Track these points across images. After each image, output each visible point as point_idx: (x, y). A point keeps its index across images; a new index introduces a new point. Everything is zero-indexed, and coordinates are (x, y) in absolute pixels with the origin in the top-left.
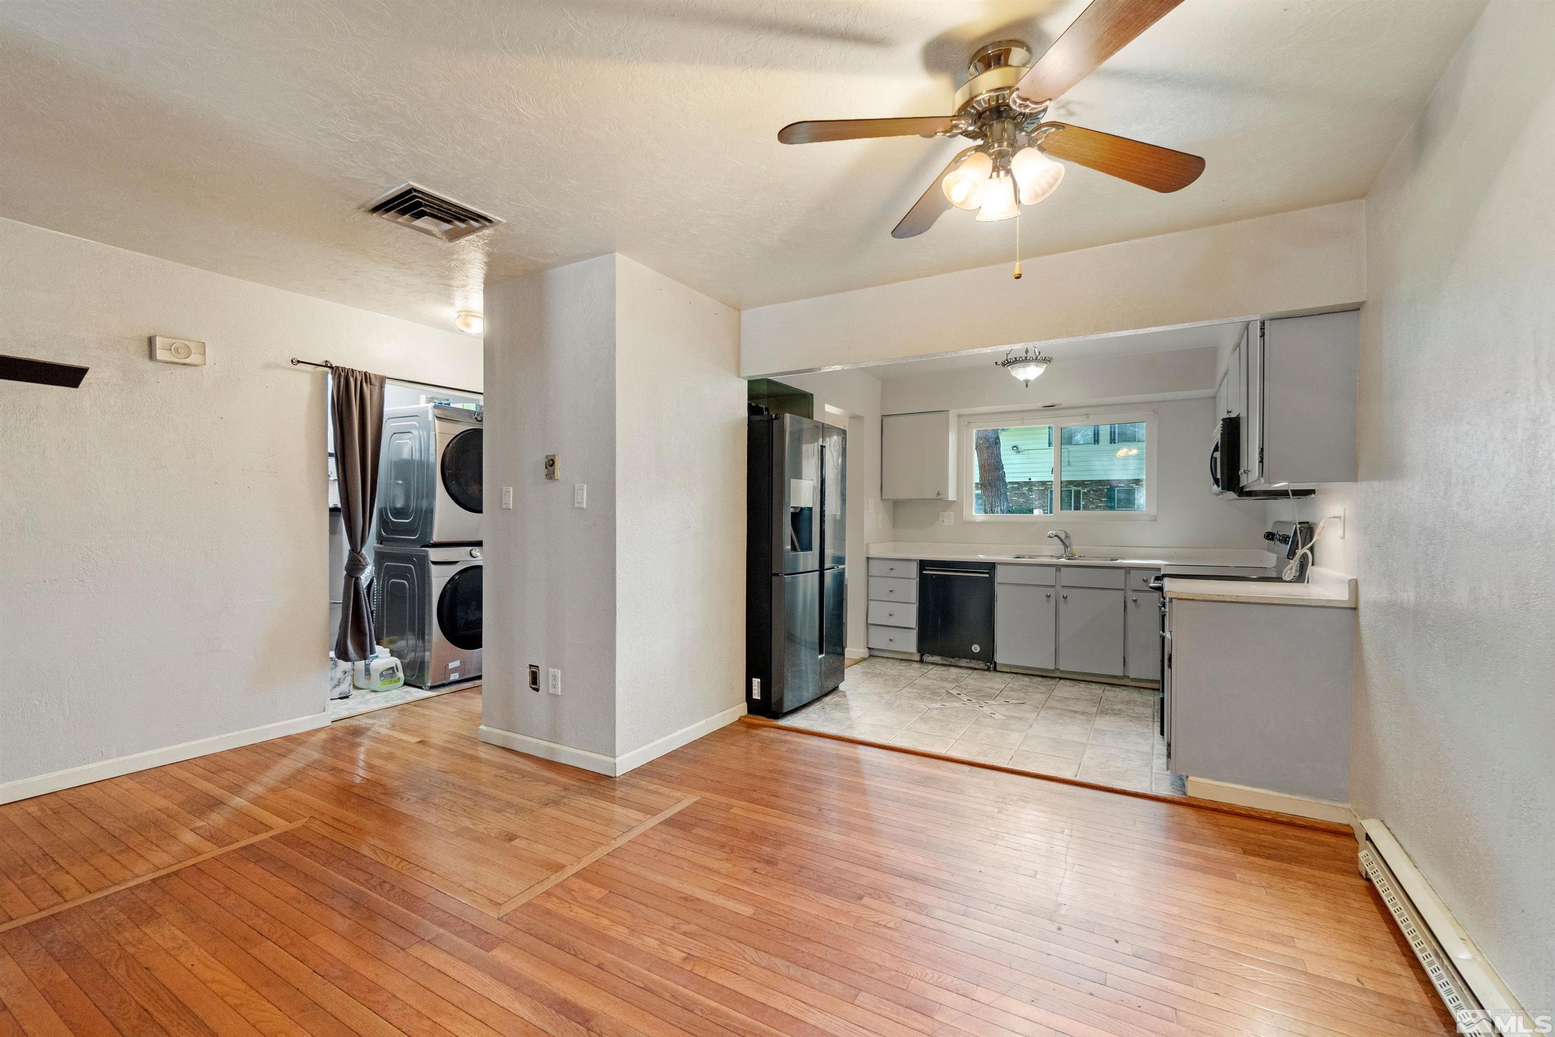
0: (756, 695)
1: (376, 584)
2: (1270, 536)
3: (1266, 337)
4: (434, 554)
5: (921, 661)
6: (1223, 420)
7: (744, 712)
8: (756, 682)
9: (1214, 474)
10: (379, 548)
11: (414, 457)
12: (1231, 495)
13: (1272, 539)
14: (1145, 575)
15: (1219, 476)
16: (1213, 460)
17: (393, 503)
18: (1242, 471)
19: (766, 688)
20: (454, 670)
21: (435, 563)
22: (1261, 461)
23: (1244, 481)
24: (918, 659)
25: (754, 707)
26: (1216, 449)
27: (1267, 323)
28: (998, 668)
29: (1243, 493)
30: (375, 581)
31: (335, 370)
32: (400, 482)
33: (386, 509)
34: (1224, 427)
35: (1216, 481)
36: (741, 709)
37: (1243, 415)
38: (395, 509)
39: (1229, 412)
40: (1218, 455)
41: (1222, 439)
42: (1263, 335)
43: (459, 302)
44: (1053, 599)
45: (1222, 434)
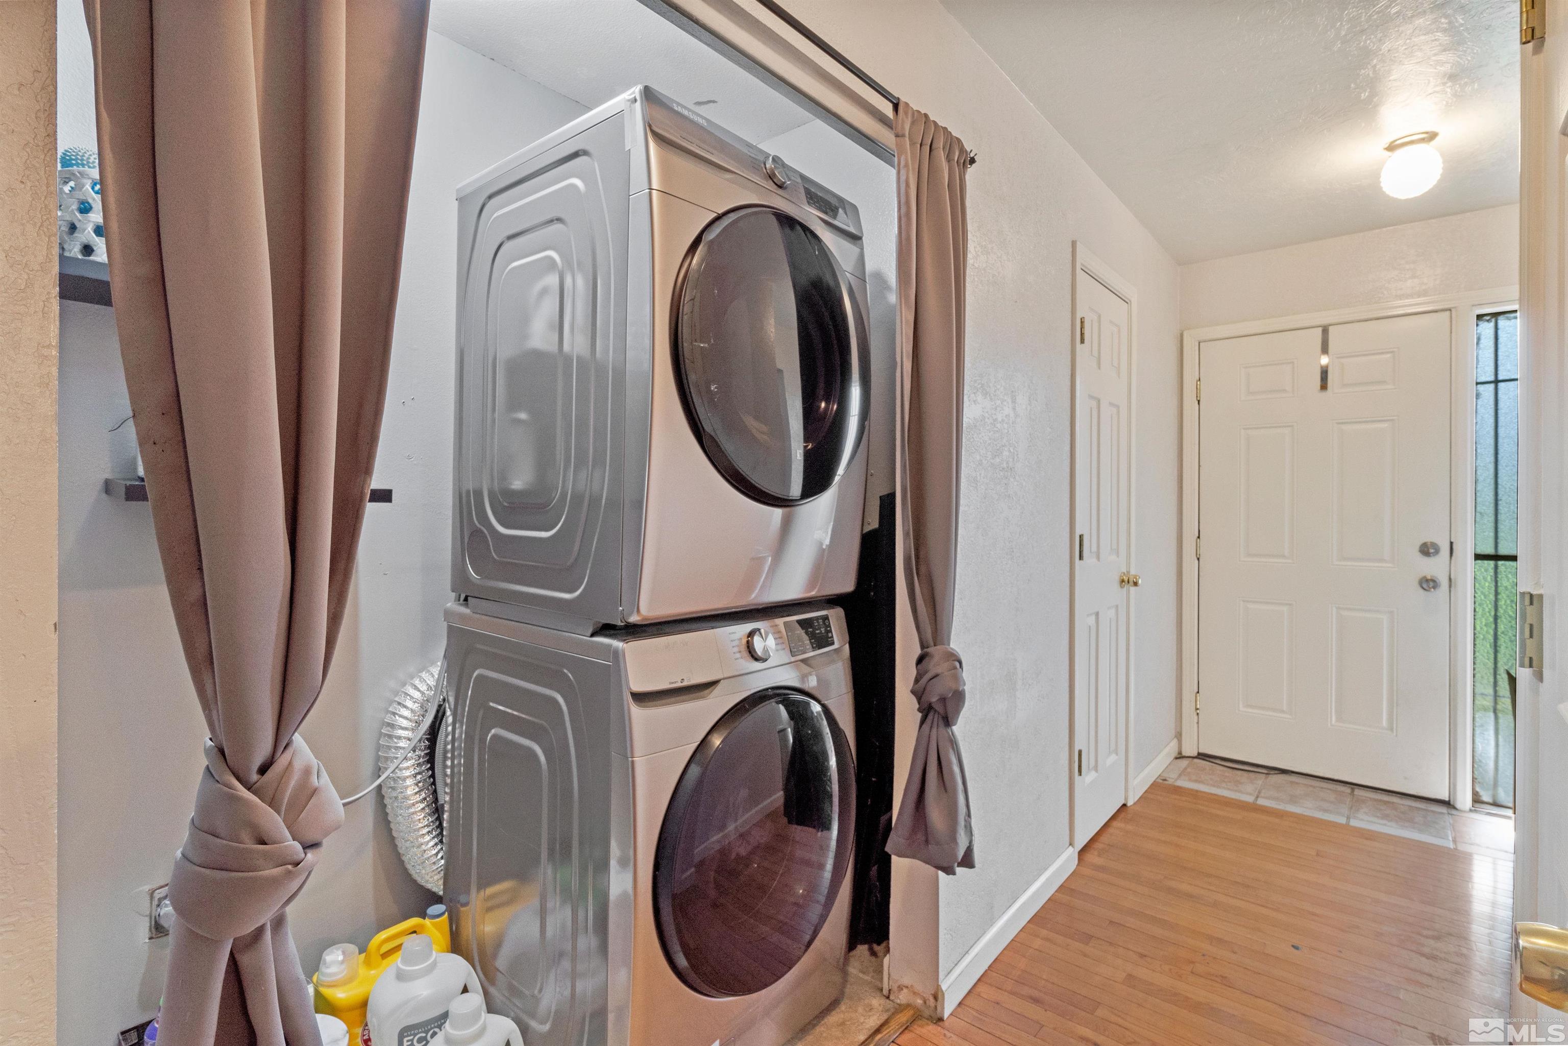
1: (450, 720)
4: (640, 662)
10: (462, 617)
11: (566, 347)
17: (503, 477)
21: (642, 696)
30: (448, 713)
32: (523, 416)
33: (478, 494)
38: (509, 494)
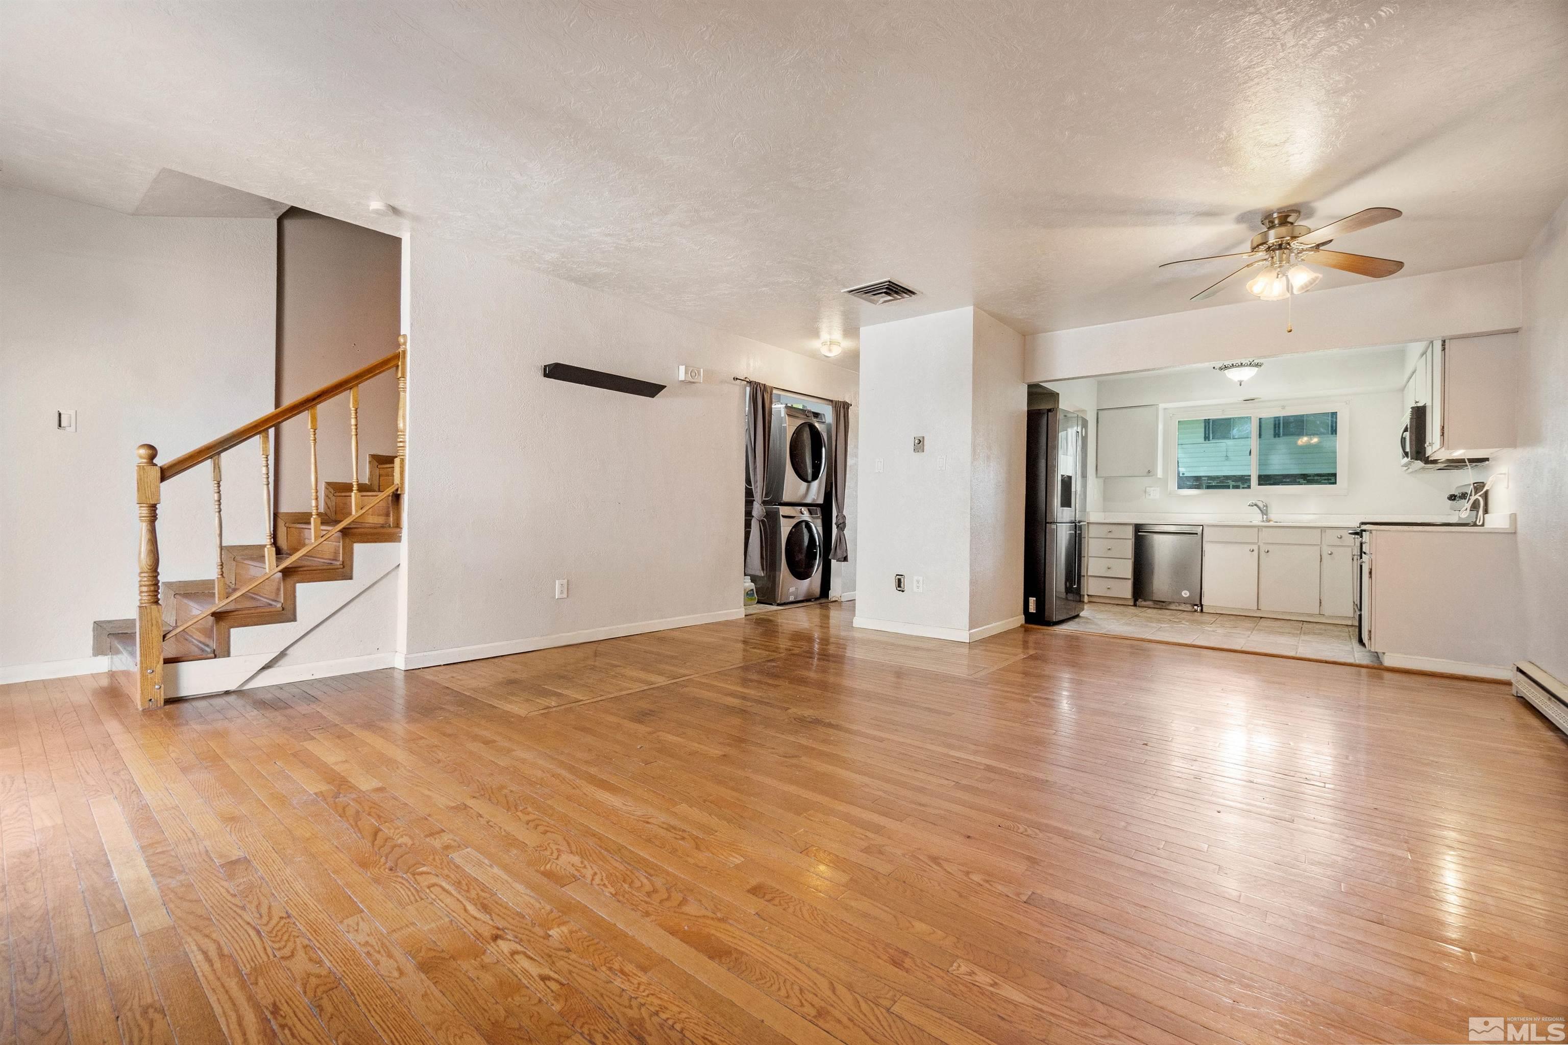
0: (1032, 609)
2: (1452, 498)
3: (1446, 350)
4: (784, 510)
5: (1135, 605)
6: (1412, 408)
7: (1023, 622)
8: (1032, 600)
9: (1403, 447)
12: (1419, 464)
13: (1454, 499)
14: (1339, 533)
15: (1408, 449)
16: (1403, 440)
18: (1427, 444)
19: (1040, 605)
20: (792, 594)
21: (784, 517)
22: (1443, 434)
23: (1429, 452)
24: (1132, 604)
25: (1030, 618)
26: (1406, 430)
27: (1447, 342)
28: (1204, 610)
29: (1427, 461)
31: (750, 382)
34: (1412, 413)
35: (1406, 454)
36: (1021, 619)
37: (1429, 404)
39: (1417, 402)
40: (1407, 434)
41: (1411, 422)
42: (1444, 349)
43: (825, 336)
44: (1256, 553)
45: (1411, 419)
